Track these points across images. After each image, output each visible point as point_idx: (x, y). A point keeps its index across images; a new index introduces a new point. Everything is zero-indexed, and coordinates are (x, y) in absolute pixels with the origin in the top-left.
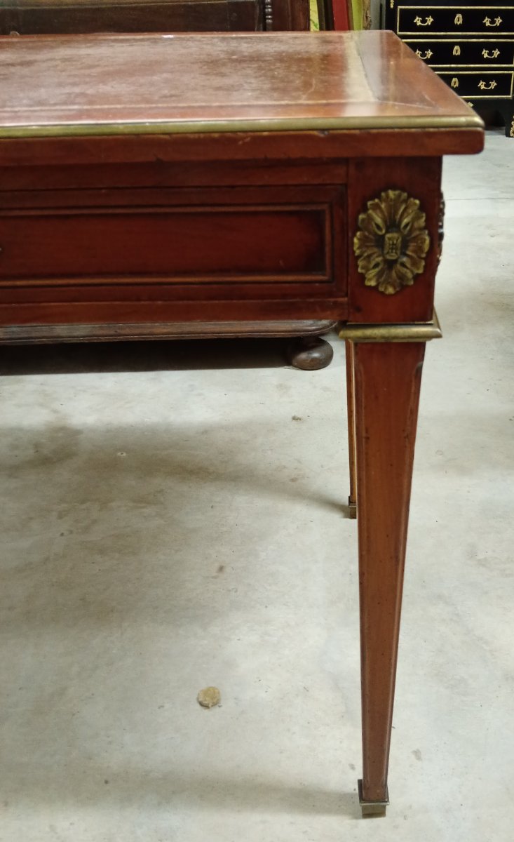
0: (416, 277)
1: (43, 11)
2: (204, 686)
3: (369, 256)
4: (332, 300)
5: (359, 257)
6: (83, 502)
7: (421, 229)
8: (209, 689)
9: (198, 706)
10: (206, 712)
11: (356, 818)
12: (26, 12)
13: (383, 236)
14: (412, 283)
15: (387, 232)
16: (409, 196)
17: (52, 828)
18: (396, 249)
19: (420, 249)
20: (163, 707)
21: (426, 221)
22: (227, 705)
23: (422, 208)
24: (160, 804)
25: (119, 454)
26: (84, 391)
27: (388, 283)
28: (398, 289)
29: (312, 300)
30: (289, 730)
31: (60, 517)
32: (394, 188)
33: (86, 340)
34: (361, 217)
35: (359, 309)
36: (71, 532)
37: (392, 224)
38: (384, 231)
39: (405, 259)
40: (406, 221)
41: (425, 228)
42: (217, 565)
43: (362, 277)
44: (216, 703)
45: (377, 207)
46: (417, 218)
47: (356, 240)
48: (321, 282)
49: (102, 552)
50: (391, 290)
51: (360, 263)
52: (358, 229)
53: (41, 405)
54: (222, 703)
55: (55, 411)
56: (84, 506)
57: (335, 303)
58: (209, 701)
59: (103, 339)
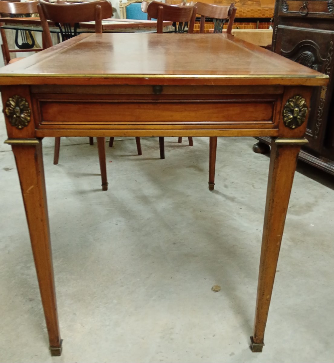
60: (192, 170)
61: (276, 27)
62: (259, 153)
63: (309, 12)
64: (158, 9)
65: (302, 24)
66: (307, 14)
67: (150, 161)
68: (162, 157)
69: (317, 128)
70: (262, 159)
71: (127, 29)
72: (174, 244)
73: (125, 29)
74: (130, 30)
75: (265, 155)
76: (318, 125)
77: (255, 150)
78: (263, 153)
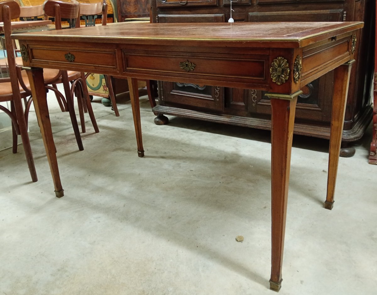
0: (286, 81)
1: (266, 16)
2: (240, 235)
3: (274, 74)
4: (264, 85)
5: (271, 74)
6: (231, 176)
7: (287, 67)
8: (240, 236)
9: (235, 240)
10: (237, 242)
11: (268, 288)
12: (261, 16)
13: (277, 68)
14: (285, 82)
15: (278, 67)
16: (284, 59)
17: (177, 251)
18: (280, 72)
19: (286, 73)
20: (224, 236)
21: (289, 65)
22: (244, 243)
23: (287, 62)
24: (209, 258)
25: (251, 166)
26: (250, 146)
27: (278, 81)
28: (281, 83)
29: (260, 84)
30: (260, 257)
31: (222, 178)
32: (280, 57)
33: (255, 127)
34: (272, 63)
35: (271, 88)
36: (223, 183)
37: (280, 66)
38: (277, 67)
39: (283, 76)
40: (283, 65)
41: (288, 67)
42: (264, 206)
43: (272, 79)
44: (241, 241)
45: (276, 61)
46: (286, 64)
47: (271, 69)
48: (262, 80)
49: (229, 191)
50: (279, 84)
51: (272, 75)
52: (272, 66)
53: (234, 146)
54: (243, 242)
55: (237, 149)
56: (231, 177)
57: (265, 86)
58: (239, 240)
59: (261, 128)
60: (121, 153)
61: (157, 16)
62: (162, 125)
63: (188, 2)
64: (55, 7)
65: (182, 12)
66: (187, 3)
67: (70, 155)
68: (81, 148)
69: (217, 93)
70: (168, 129)
71: (24, 29)
72: (170, 218)
73: (17, 29)
74: (21, 30)
75: (168, 125)
76: (217, 90)
77: (158, 123)
78: (165, 124)
